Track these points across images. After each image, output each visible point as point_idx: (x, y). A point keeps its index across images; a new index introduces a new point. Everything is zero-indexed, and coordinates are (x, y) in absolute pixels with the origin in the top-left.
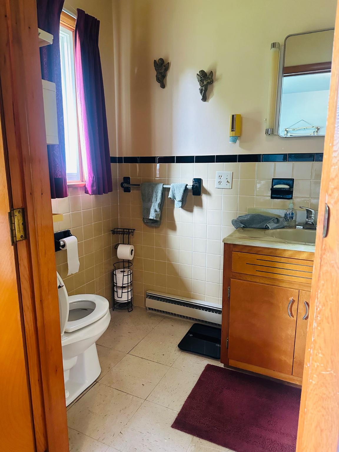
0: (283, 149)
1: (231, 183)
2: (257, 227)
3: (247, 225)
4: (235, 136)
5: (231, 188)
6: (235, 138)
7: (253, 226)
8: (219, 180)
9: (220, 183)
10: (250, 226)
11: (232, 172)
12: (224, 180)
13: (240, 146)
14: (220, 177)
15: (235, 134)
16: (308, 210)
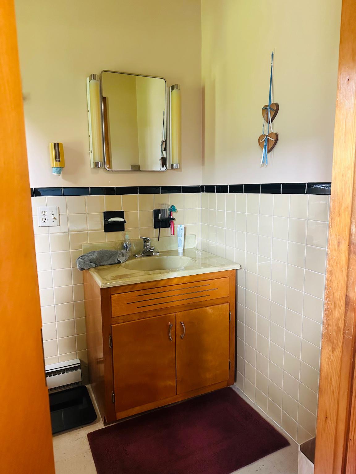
0: (109, 182)
1: (58, 218)
2: (110, 263)
3: (98, 263)
4: (60, 167)
5: (58, 225)
6: (60, 170)
7: (104, 264)
8: (43, 217)
9: (44, 220)
10: (101, 264)
11: (58, 207)
12: (48, 216)
13: (63, 178)
14: (44, 213)
15: (60, 165)
16: (145, 239)
